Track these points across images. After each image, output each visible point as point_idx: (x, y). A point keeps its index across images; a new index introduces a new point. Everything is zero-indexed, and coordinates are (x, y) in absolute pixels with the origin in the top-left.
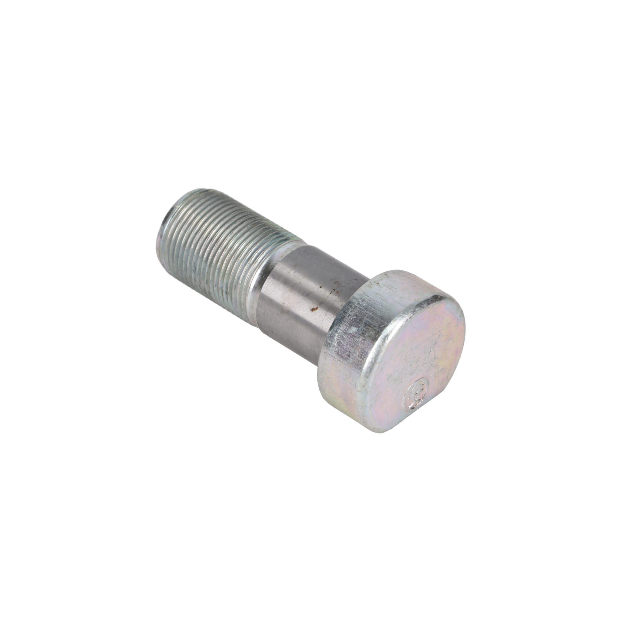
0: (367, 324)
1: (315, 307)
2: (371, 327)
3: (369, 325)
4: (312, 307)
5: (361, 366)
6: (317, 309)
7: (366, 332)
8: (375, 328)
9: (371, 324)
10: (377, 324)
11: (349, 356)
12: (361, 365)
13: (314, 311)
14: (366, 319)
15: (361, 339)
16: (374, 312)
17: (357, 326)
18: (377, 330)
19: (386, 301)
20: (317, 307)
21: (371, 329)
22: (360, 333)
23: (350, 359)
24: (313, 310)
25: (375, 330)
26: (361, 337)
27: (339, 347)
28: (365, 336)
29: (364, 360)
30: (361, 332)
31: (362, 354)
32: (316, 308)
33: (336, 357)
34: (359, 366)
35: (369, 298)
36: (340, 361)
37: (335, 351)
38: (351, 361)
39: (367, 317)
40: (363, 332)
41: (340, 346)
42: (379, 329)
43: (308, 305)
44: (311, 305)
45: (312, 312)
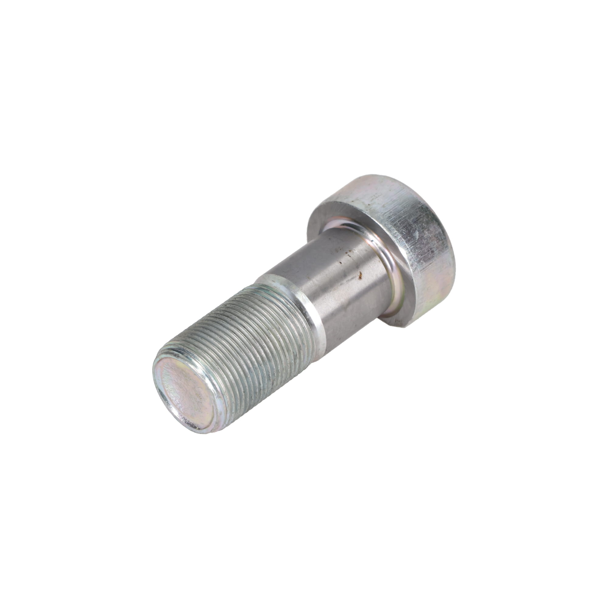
0: (416, 221)
1: (359, 274)
2: (419, 218)
3: (417, 220)
4: (358, 277)
6: (361, 273)
7: (422, 225)
8: (422, 216)
9: (417, 218)
10: (418, 213)
13: (362, 277)
14: (410, 221)
15: (427, 232)
16: (406, 212)
17: (414, 231)
18: (424, 214)
19: (394, 201)
20: (359, 272)
21: (421, 219)
22: (421, 231)
24: (360, 278)
25: (424, 216)
26: (425, 231)
28: (426, 227)
30: (421, 229)
35: (388, 213)
39: (409, 218)
40: (421, 227)
42: (424, 213)
43: (354, 279)
44: (355, 277)
45: (362, 279)
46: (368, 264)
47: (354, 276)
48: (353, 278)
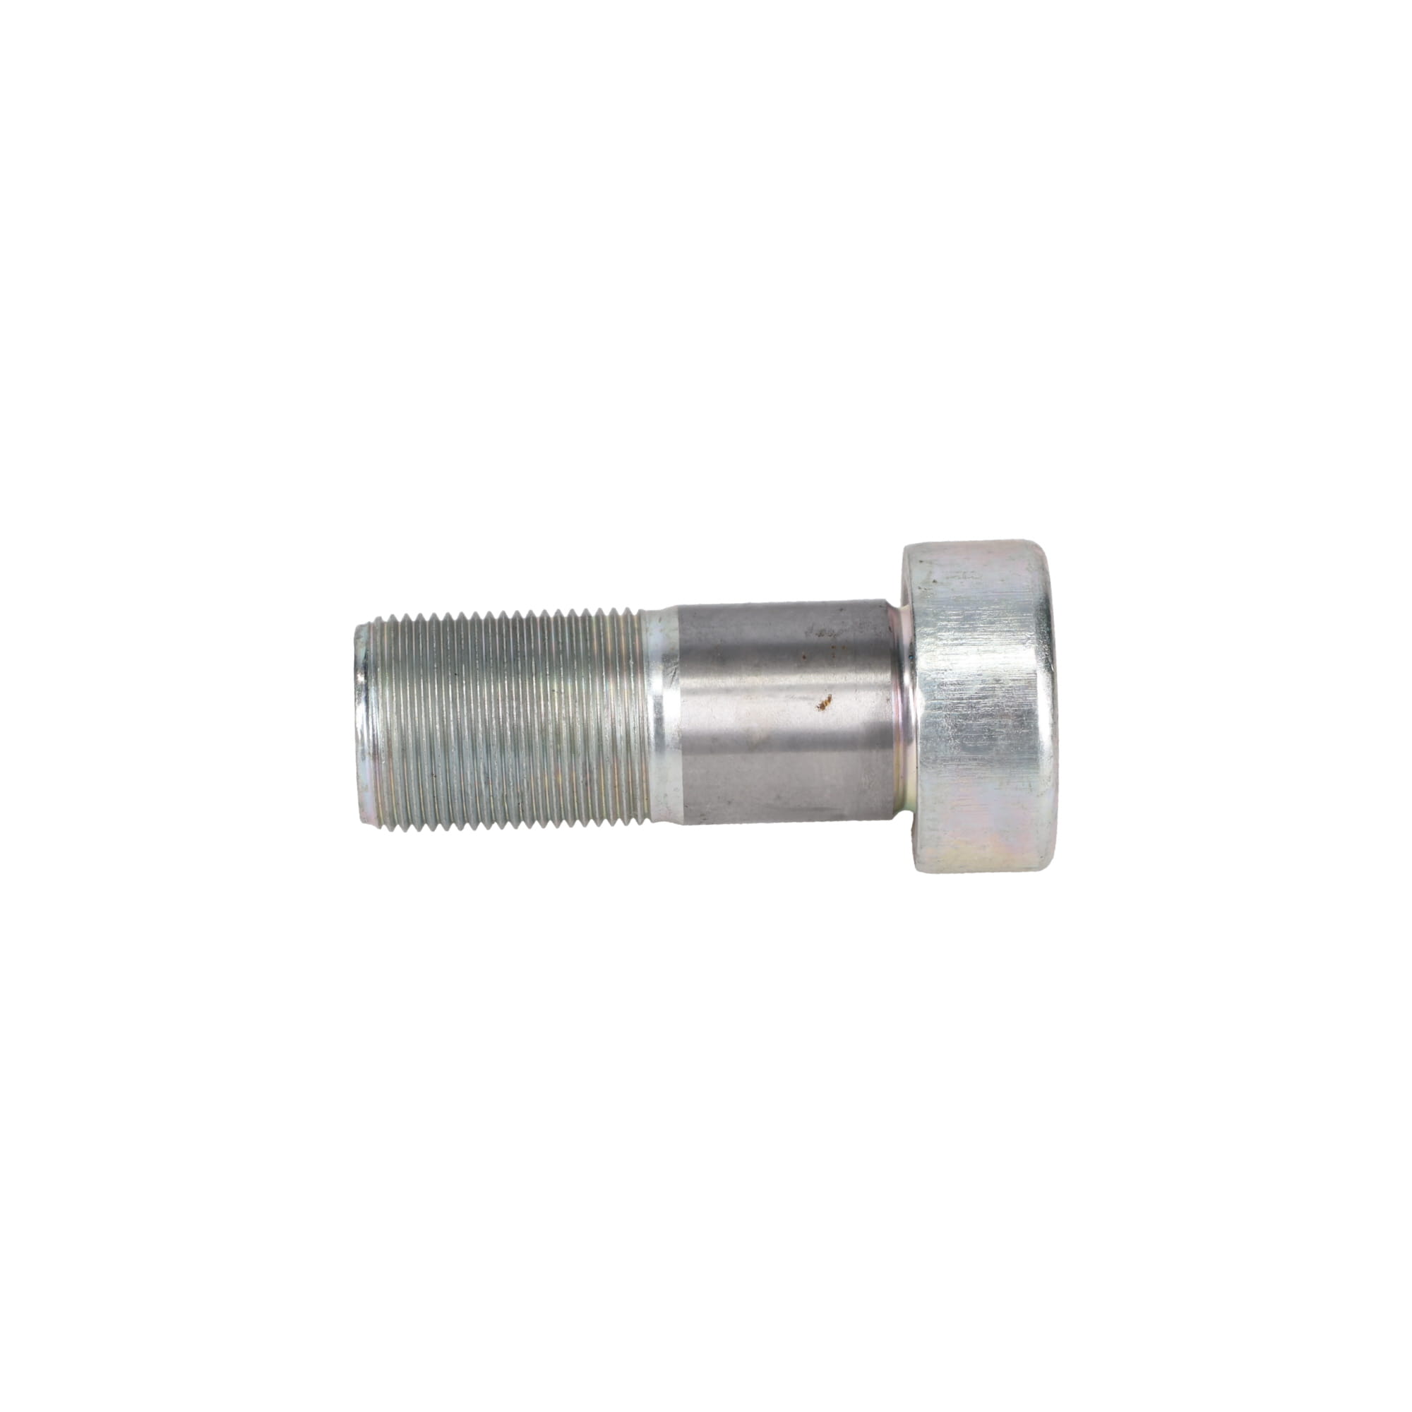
1: (825, 698)
4: (818, 703)
5: (1032, 743)
6: (830, 699)
11: (990, 738)
12: (1031, 740)
13: (826, 708)
20: (827, 696)
23: (1000, 743)
24: (822, 707)
27: (960, 733)
29: (1031, 728)
31: (1020, 719)
32: (827, 699)
33: (964, 754)
34: (1027, 745)
36: (976, 760)
37: (954, 748)
38: (1003, 747)
41: (961, 731)
43: (806, 702)
44: (813, 699)
45: (825, 711)
46: (859, 692)
47: (811, 696)
48: (805, 699)
